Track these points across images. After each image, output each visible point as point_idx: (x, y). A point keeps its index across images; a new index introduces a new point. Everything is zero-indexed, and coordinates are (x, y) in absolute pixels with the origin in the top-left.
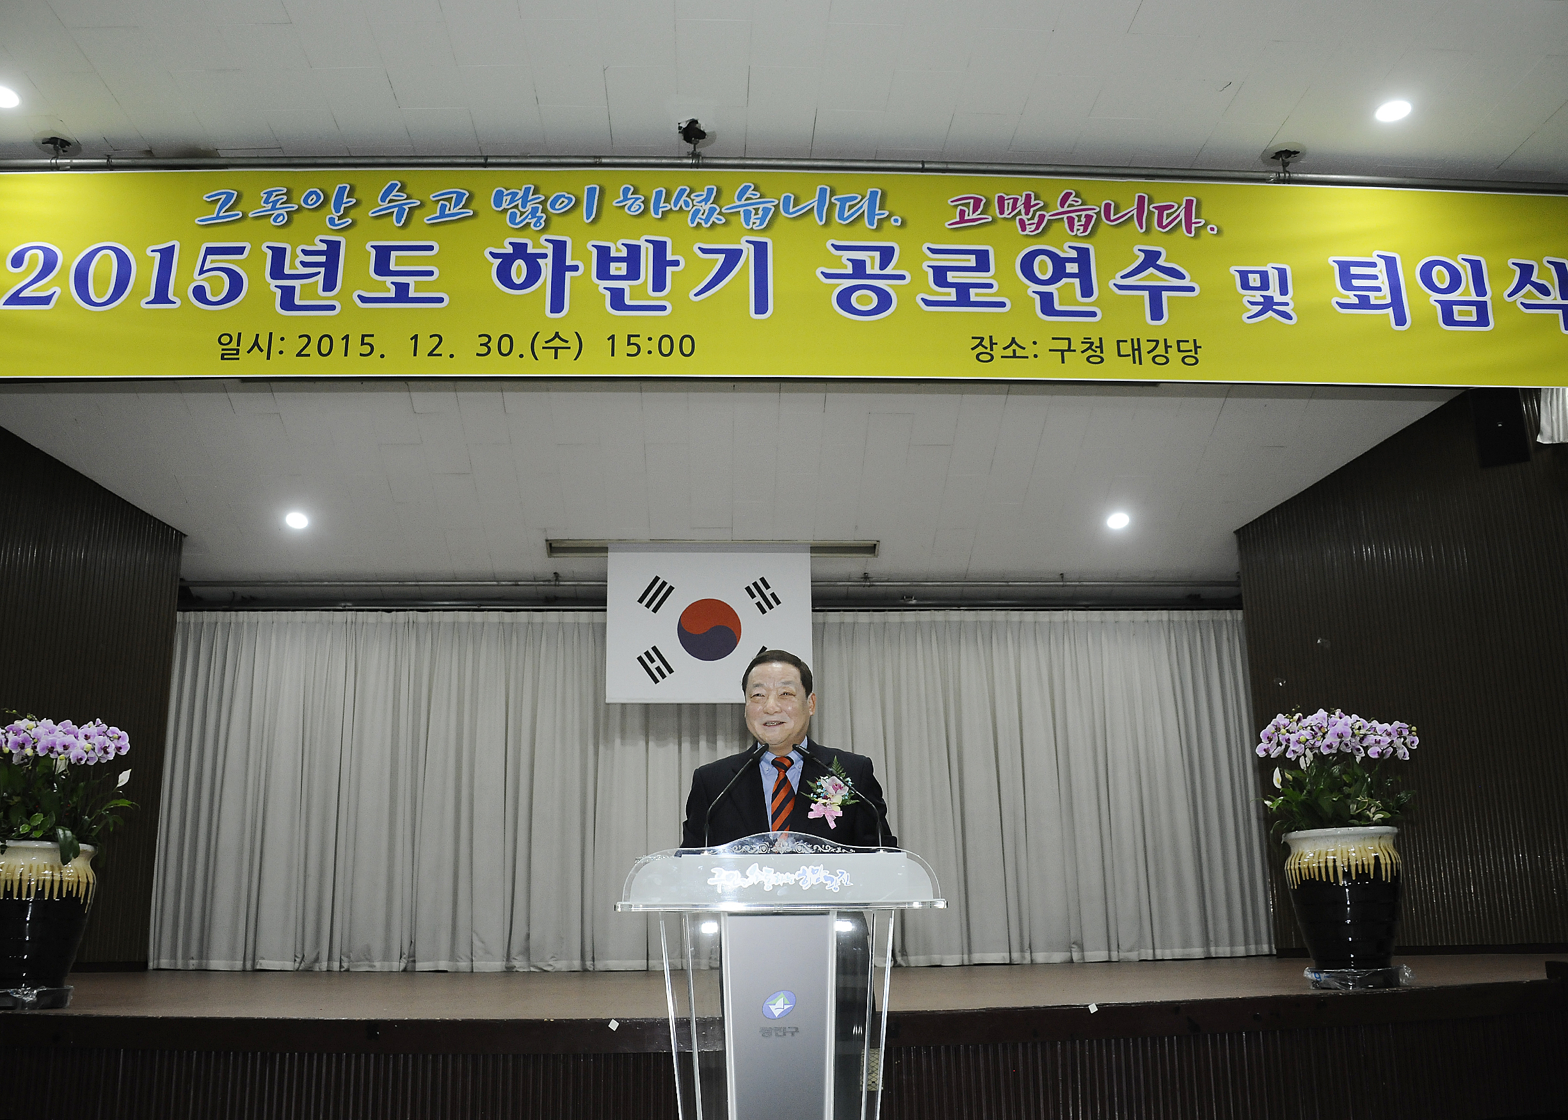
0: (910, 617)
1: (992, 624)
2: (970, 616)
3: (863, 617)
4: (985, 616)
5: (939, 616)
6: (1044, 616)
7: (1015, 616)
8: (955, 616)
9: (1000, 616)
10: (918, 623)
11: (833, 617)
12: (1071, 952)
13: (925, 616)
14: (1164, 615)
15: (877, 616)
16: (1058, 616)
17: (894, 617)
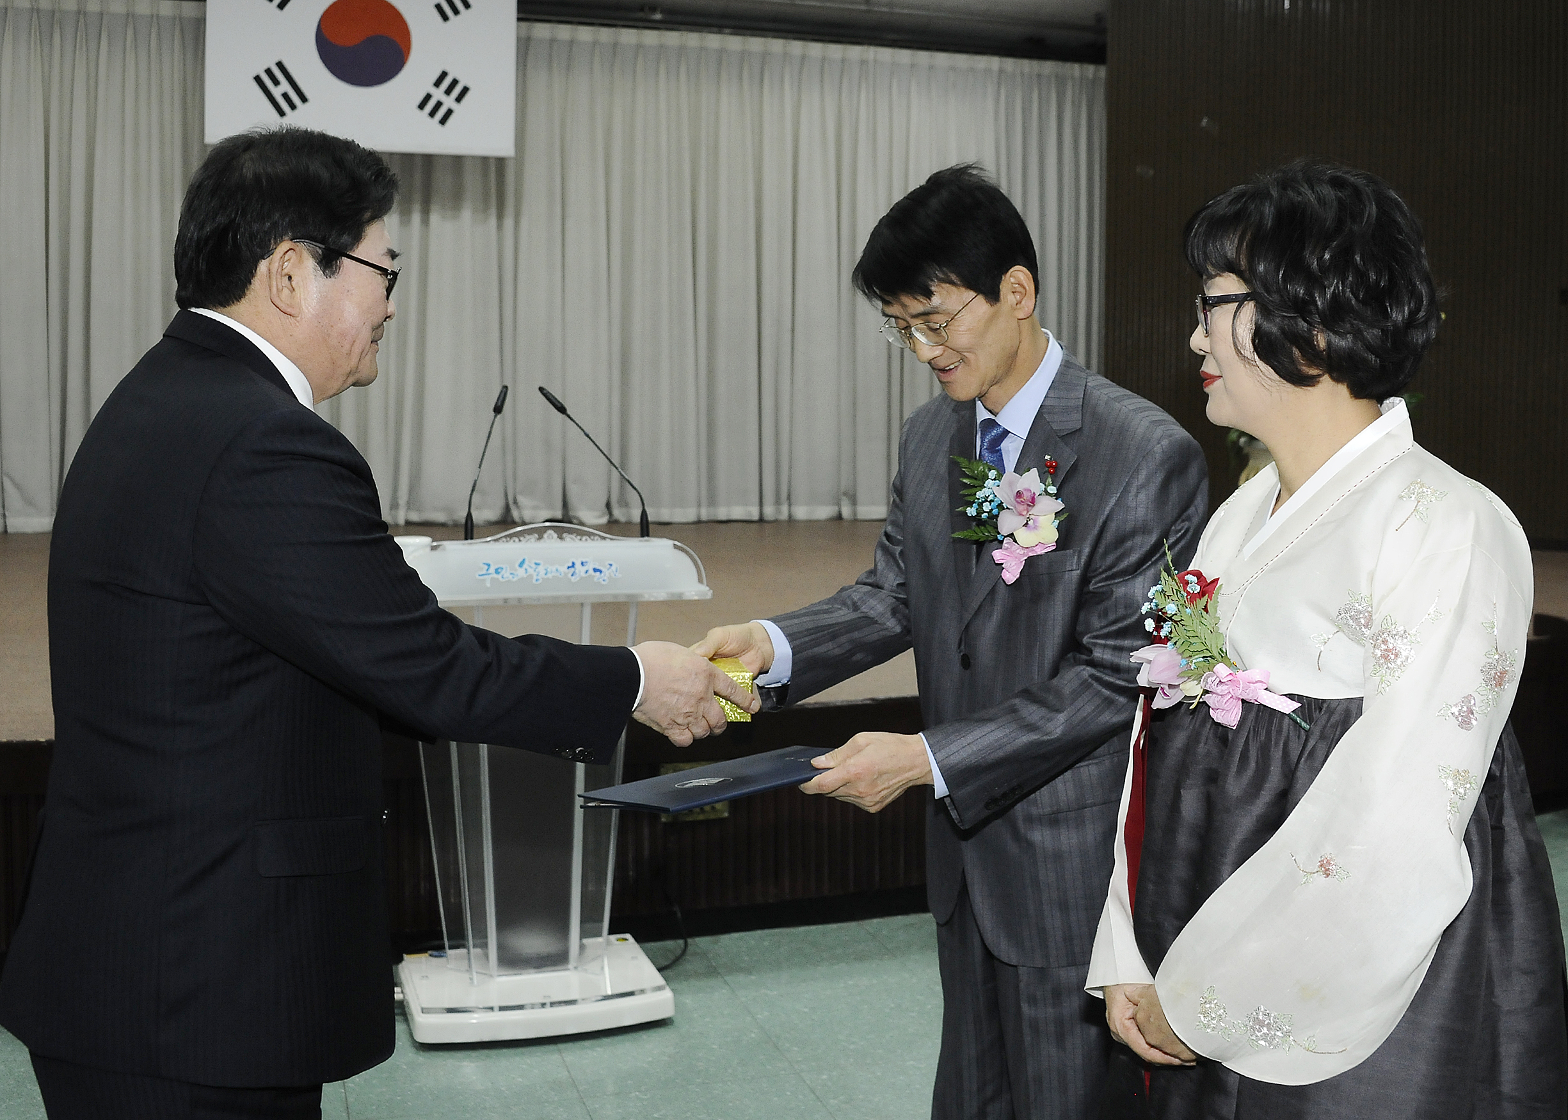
0: (651, 37)
1: (765, 55)
2: (734, 43)
3: (585, 34)
4: (756, 44)
5: (692, 39)
6: (835, 51)
7: (796, 47)
8: (713, 41)
9: (777, 45)
10: (662, 48)
11: (542, 31)
12: (839, 505)
13: (672, 38)
14: (994, 62)
15: (605, 34)
16: (855, 52)
17: (628, 36)
